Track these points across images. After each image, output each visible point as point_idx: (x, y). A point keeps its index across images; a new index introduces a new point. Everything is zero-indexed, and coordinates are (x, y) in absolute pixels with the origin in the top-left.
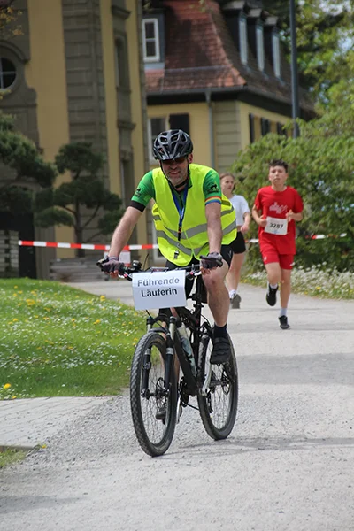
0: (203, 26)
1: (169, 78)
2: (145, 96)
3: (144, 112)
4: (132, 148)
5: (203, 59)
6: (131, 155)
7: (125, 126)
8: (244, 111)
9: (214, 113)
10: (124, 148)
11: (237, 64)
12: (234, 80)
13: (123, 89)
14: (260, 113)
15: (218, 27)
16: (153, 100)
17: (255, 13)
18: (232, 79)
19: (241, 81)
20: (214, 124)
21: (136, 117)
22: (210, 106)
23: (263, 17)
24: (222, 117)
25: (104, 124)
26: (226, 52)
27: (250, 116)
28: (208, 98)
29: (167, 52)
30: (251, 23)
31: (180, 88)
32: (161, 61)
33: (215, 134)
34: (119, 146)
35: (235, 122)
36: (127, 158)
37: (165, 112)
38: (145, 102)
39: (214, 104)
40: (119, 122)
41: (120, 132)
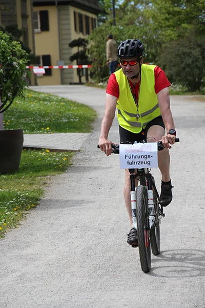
2: (32, 3)
3: (32, 10)
4: (27, 26)
6: (27, 29)
7: (24, 16)
8: (72, 10)
9: (59, 10)
10: (24, 26)
14: (78, 11)
20: (59, 16)
21: (29, 13)
22: (57, 7)
24: (63, 12)
25: (16, 15)
27: (74, 12)
28: (56, 4)
33: (59, 19)
34: (22, 25)
35: (68, 14)
36: (26, 30)
37: (38, 9)
38: (32, 5)
39: (59, 6)
40: (22, 14)
41: (22, 19)
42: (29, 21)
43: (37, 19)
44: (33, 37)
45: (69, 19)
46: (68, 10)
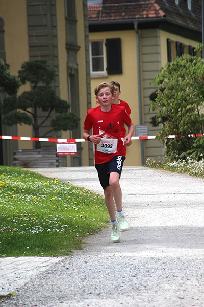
1: (106, 10)
2: (87, 25)
3: (86, 37)
4: (77, 65)
6: (77, 70)
7: (72, 48)
8: (163, 37)
9: (140, 38)
10: (71, 65)
12: (156, 12)
13: (71, 20)
14: (175, 38)
16: (94, 28)
19: (162, 13)
20: (140, 47)
21: (81, 41)
22: (137, 32)
24: (146, 42)
25: (55, 46)
27: (167, 41)
28: (136, 26)
31: (115, 19)
33: (140, 54)
34: (68, 63)
36: (73, 72)
37: (102, 37)
38: (87, 29)
39: (139, 31)
40: (67, 44)
41: (68, 53)
42: (81, 54)
43: (102, 54)
44: (88, 84)
45: (158, 53)
46: (157, 37)
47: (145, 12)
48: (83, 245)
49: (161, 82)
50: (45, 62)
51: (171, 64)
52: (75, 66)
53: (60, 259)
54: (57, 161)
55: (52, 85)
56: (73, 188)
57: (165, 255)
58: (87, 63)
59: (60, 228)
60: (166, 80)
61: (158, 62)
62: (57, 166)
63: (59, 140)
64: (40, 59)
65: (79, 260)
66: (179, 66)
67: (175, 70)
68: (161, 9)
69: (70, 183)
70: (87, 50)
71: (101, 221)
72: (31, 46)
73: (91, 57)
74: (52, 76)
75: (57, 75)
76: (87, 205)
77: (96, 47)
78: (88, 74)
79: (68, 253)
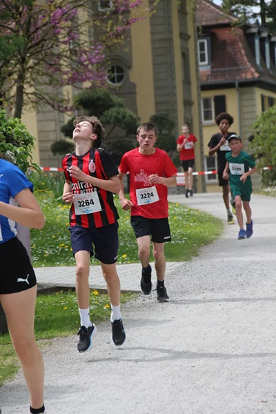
0: (234, 43)
1: (213, 74)
2: (199, 85)
3: (199, 94)
4: (192, 116)
5: (234, 62)
6: (192, 120)
7: (188, 103)
8: (258, 93)
9: (241, 94)
10: (188, 116)
11: (254, 65)
12: (252, 74)
13: (187, 82)
14: (267, 94)
15: (242, 43)
16: (204, 88)
17: (265, 35)
18: (251, 74)
19: (257, 75)
20: (241, 100)
21: (194, 98)
22: (238, 90)
23: (269, 37)
24: (245, 97)
25: (175, 103)
26: (248, 58)
27: (262, 95)
28: (237, 85)
29: (213, 59)
30: (262, 40)
31: (220, 80)
32: (209, 64)
33: (241, 107)
34: (184, 115)
35: (253, 99)
36: (189, 122)
37: (211, 94)
38: (200, 89)
39: (240, 89)
40: (184, 101)
41: (185, 107)
42: (195, 108)
43: (211, 107)
44: (201, 131)
45: (254, 106)
46: (253, 93)
47: (244, 75)
48: (199, 253)
49: (257, 127)
50: (167, 115)
51: (265, 113)
52: (190, 117)
53: (182, 263)
54: (178, 190)
55: (173, 132)
56: (190, 210)
57: (262, 259)
58: (200, 115)
59: (181, 241)
60: (261, 125)
61: (254, 112)
62: (178, 194)
63: (178, 174)
64: (163, 112)
65: (196, 264)
66: (271, 114)
67: (268, 117)
68: (257, 71)
69: (188, 206)
70: (199, 105)
71: (213, 234)
72: (157, 103)
73: (202, 110)
74: (173, 125)
75: (177, 125)
76: (201, 222)
77: (207, 103)
78: (200, 123)
79: (188, 259)
